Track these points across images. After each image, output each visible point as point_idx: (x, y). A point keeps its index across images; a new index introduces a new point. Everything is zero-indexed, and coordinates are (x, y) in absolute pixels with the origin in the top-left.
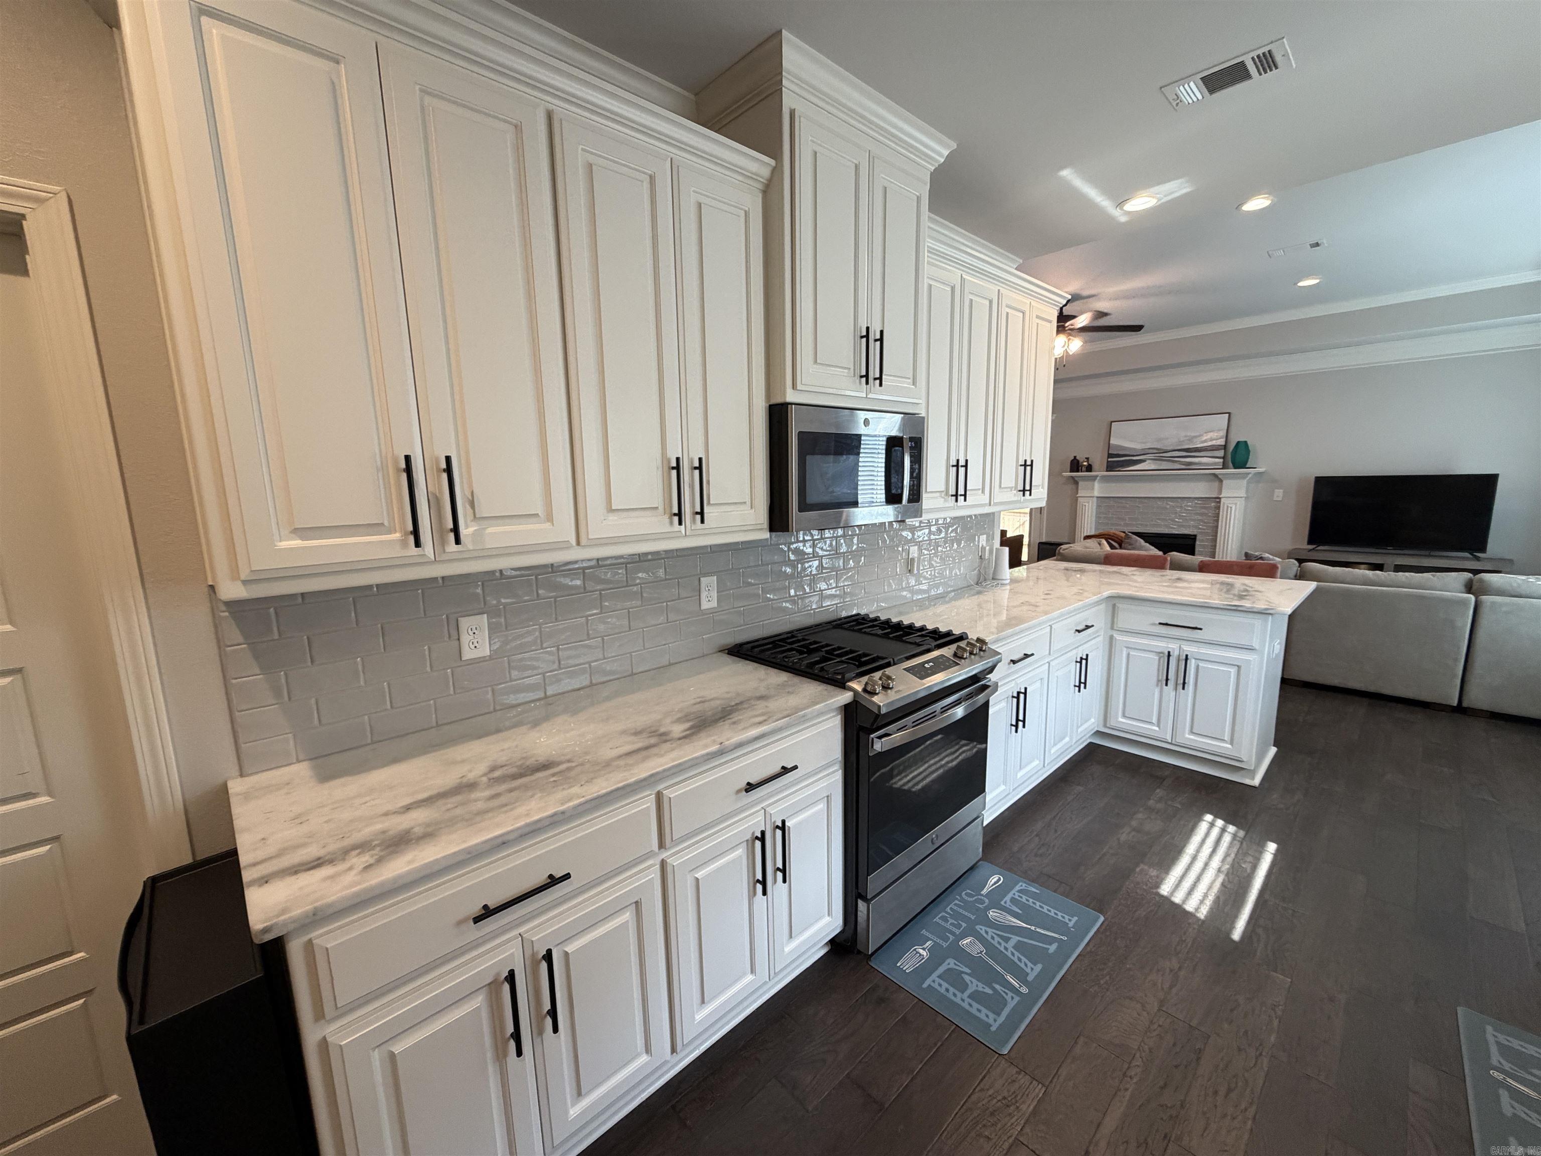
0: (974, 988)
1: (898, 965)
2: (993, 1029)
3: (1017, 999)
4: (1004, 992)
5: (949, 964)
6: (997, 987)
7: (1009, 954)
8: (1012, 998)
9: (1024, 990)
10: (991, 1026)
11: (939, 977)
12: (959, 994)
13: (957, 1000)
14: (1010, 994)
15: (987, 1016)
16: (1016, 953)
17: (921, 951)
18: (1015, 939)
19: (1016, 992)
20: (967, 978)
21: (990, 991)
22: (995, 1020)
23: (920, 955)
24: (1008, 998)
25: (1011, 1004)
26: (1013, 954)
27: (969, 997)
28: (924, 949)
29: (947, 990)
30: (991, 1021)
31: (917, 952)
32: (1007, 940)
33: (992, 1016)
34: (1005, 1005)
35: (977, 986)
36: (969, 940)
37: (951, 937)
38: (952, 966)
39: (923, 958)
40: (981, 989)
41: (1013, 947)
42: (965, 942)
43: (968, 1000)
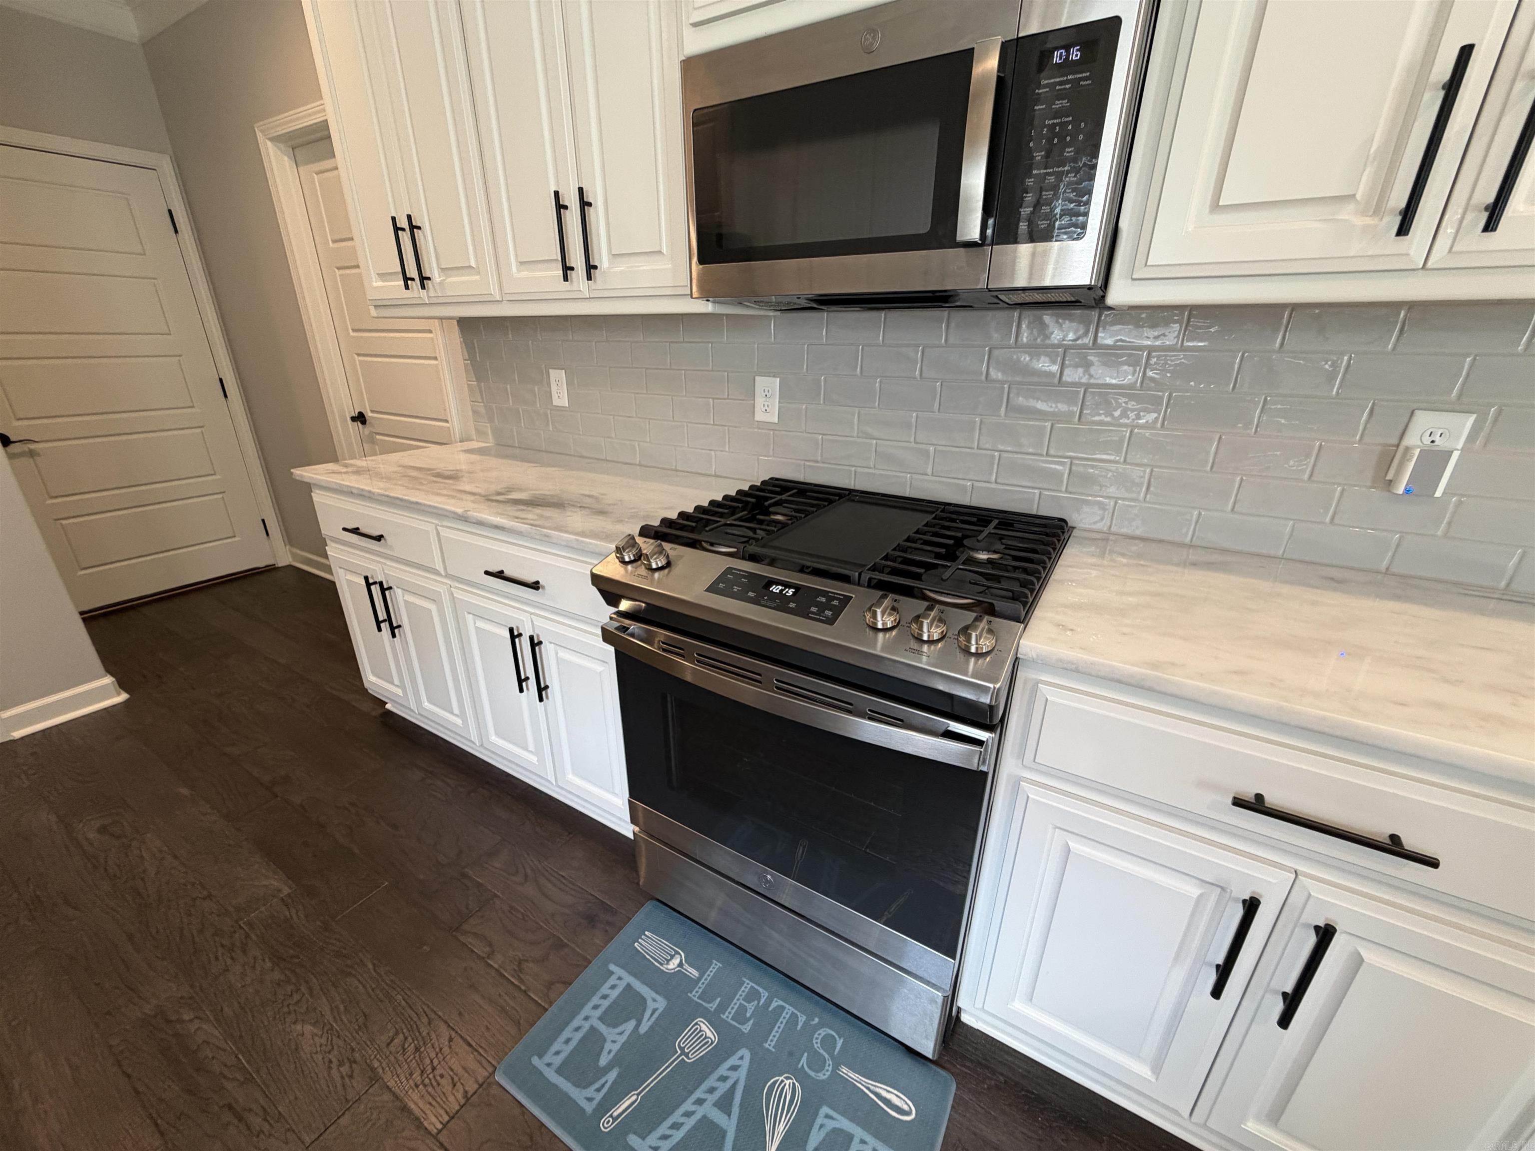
0: (609, 1038)
1: (647, 933)
2: (535, 1060)
3: (589, 1108)
4: (603, 1086)
5: (654, 1000)
6: (612, 1075)
7: (688, 1106)
8: (590, 1100)
9: (606, 1125)
10: (540, 1057)
11: (629, 985)
12: (598, 1013)
13: (587, 1010)
14: (599, 1097)
15: (557, 1053)
16: (690, 1122)
17: (676, 961)
18: (729, 1124)
19: (604, 1107)
20: (630, 1025)
21: (603, 1061)
22: (549, 1065)
23: (668, 961)
24: (590, 1092)
25: (578, 1095)
26: (688, 1114)
27: (592, 1029)
28: (680, 965)
29: (605, 997)
30: (548, 1058)
31: (672, 957)
32: (724, 1104)
33: (558, 1060)
34: (578, 1085)
35: (614, 1042)
36: (709, 1034)
37: (713, 1006)
38: (651, 1005)
39: (662, 964)
40: (608, 1046)
41: (704, 1117)
42: (704, 1027)
43: (586, 1026)
